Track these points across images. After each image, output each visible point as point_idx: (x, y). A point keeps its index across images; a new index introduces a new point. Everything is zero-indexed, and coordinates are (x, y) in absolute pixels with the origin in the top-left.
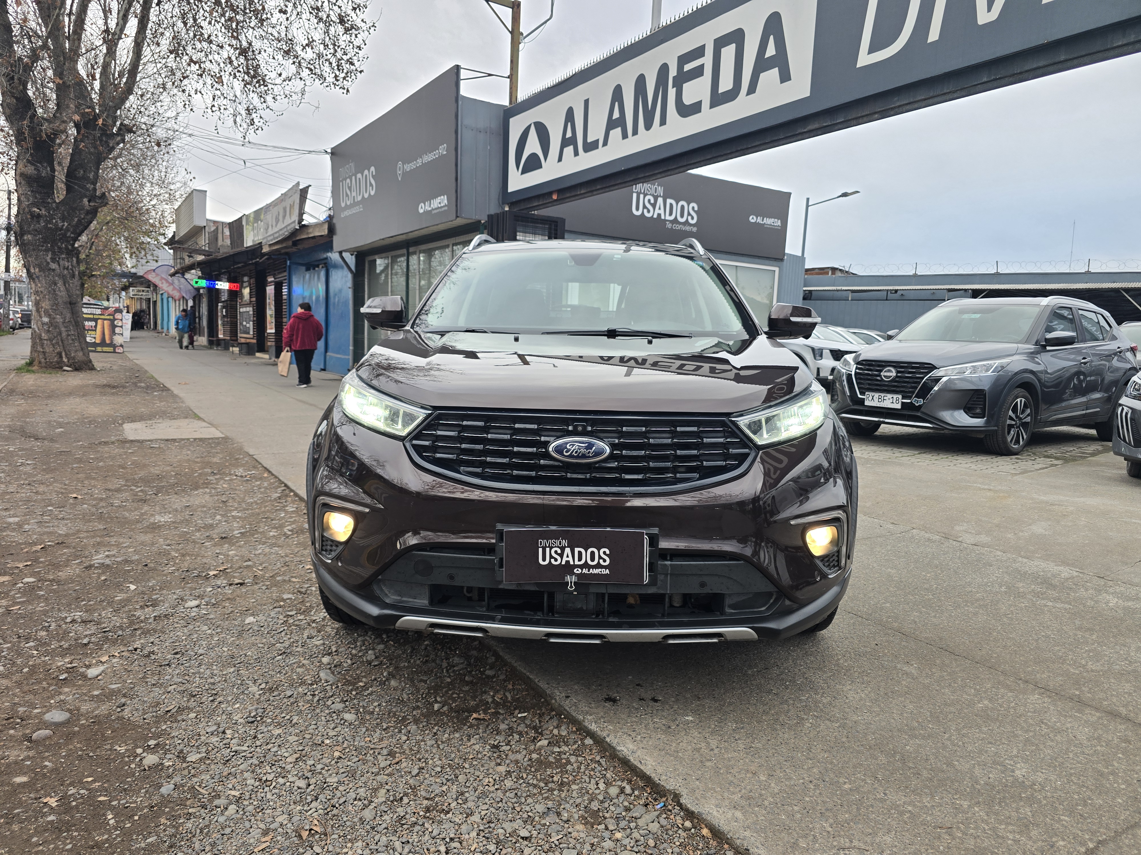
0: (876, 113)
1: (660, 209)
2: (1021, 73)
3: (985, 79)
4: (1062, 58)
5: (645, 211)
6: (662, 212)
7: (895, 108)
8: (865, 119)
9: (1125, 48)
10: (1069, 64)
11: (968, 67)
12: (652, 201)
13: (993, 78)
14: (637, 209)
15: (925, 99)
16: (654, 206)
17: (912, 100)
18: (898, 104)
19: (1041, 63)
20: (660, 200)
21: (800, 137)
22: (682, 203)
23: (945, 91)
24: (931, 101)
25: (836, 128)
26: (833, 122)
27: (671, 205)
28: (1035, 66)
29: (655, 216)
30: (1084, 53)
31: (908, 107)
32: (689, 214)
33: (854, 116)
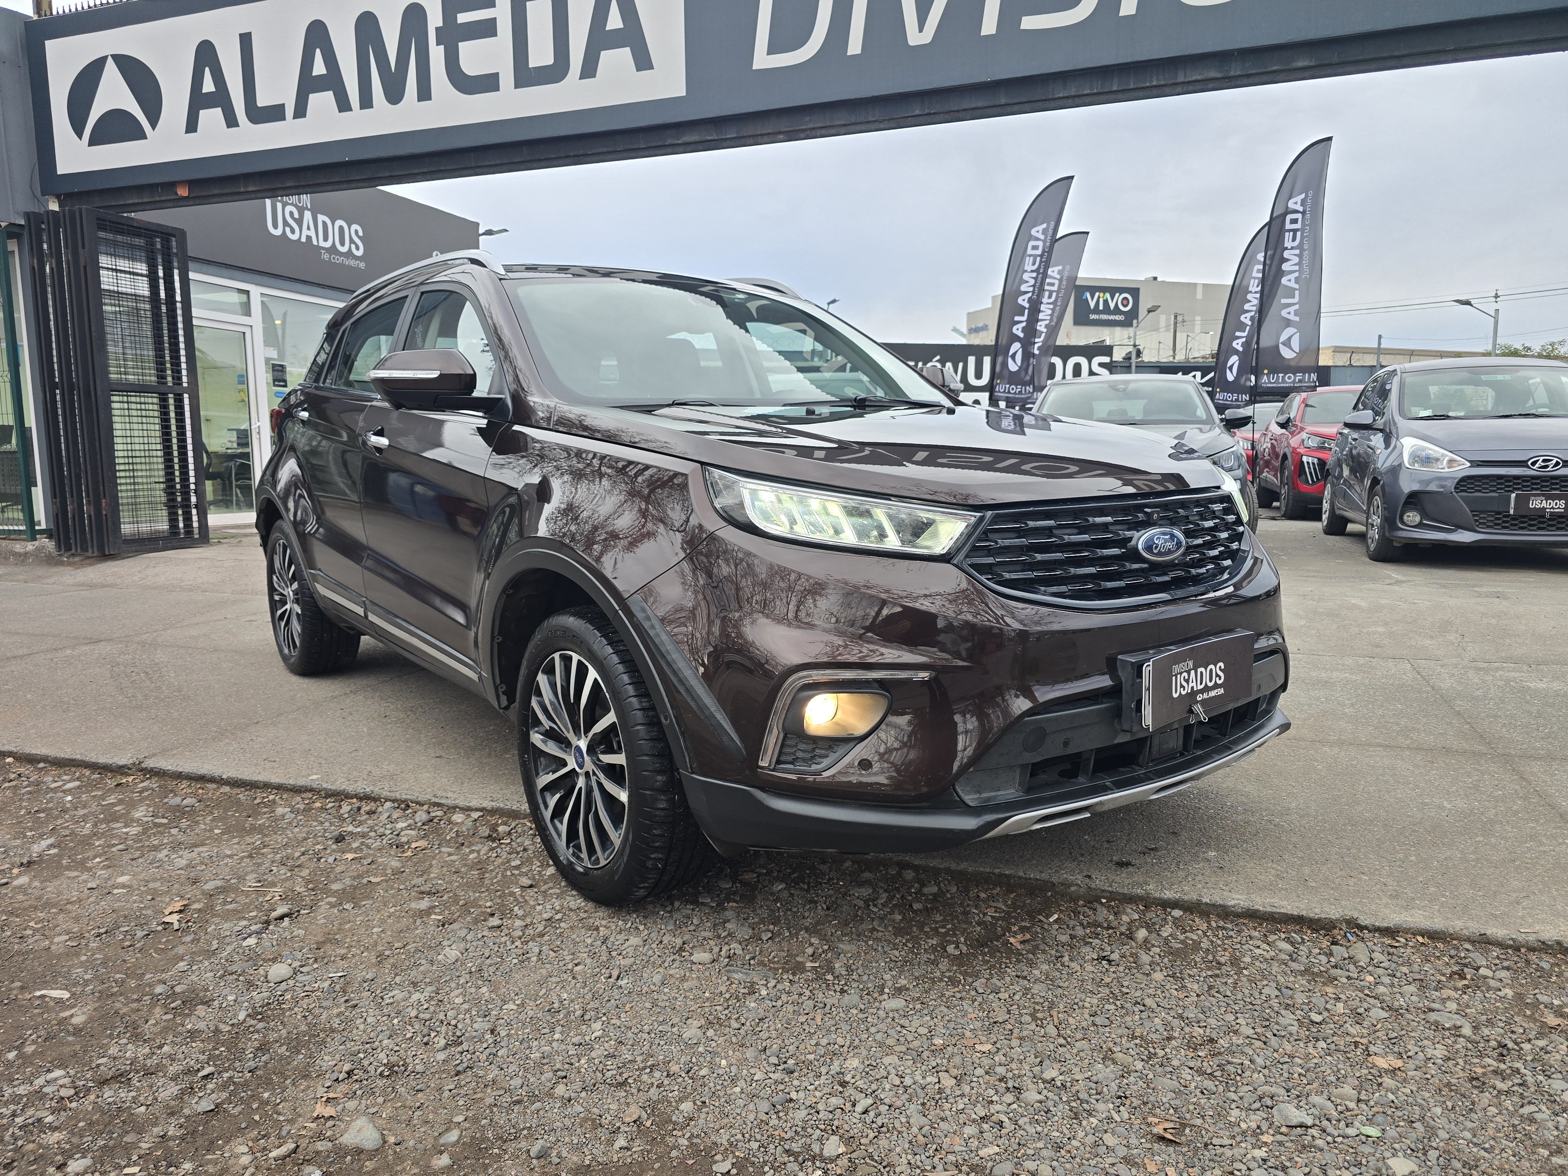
0: (780, 133)
1: (309, 228)
2: (958, 111)
3: (917, 112)
4: (1003, 101)
5: (288, 230)
6: (312, 233)
7: (806, 130)
8: (766, 138)
9: (1065, 101)
10: (1009, 109)
11: (900, 94)
12: (296, 216)
13: (927, 111)
14: (275, 226)
15: (845, 125)
16: (300, 222)
17: (828, 124)
18: (811, 126)
19: (980, 104)
20: (308, 215)
21: (670, 150)
22: (339, 223)
23: (871, 119)
24: (852, 128)
25: (725, 144)
26: (720, 137)
27: (324, 223)
28: (973, 106)
29: (303, 239)
30: (1024, 100)
31: (823, 132)
32: (352, 241)
33: (750, 133)
